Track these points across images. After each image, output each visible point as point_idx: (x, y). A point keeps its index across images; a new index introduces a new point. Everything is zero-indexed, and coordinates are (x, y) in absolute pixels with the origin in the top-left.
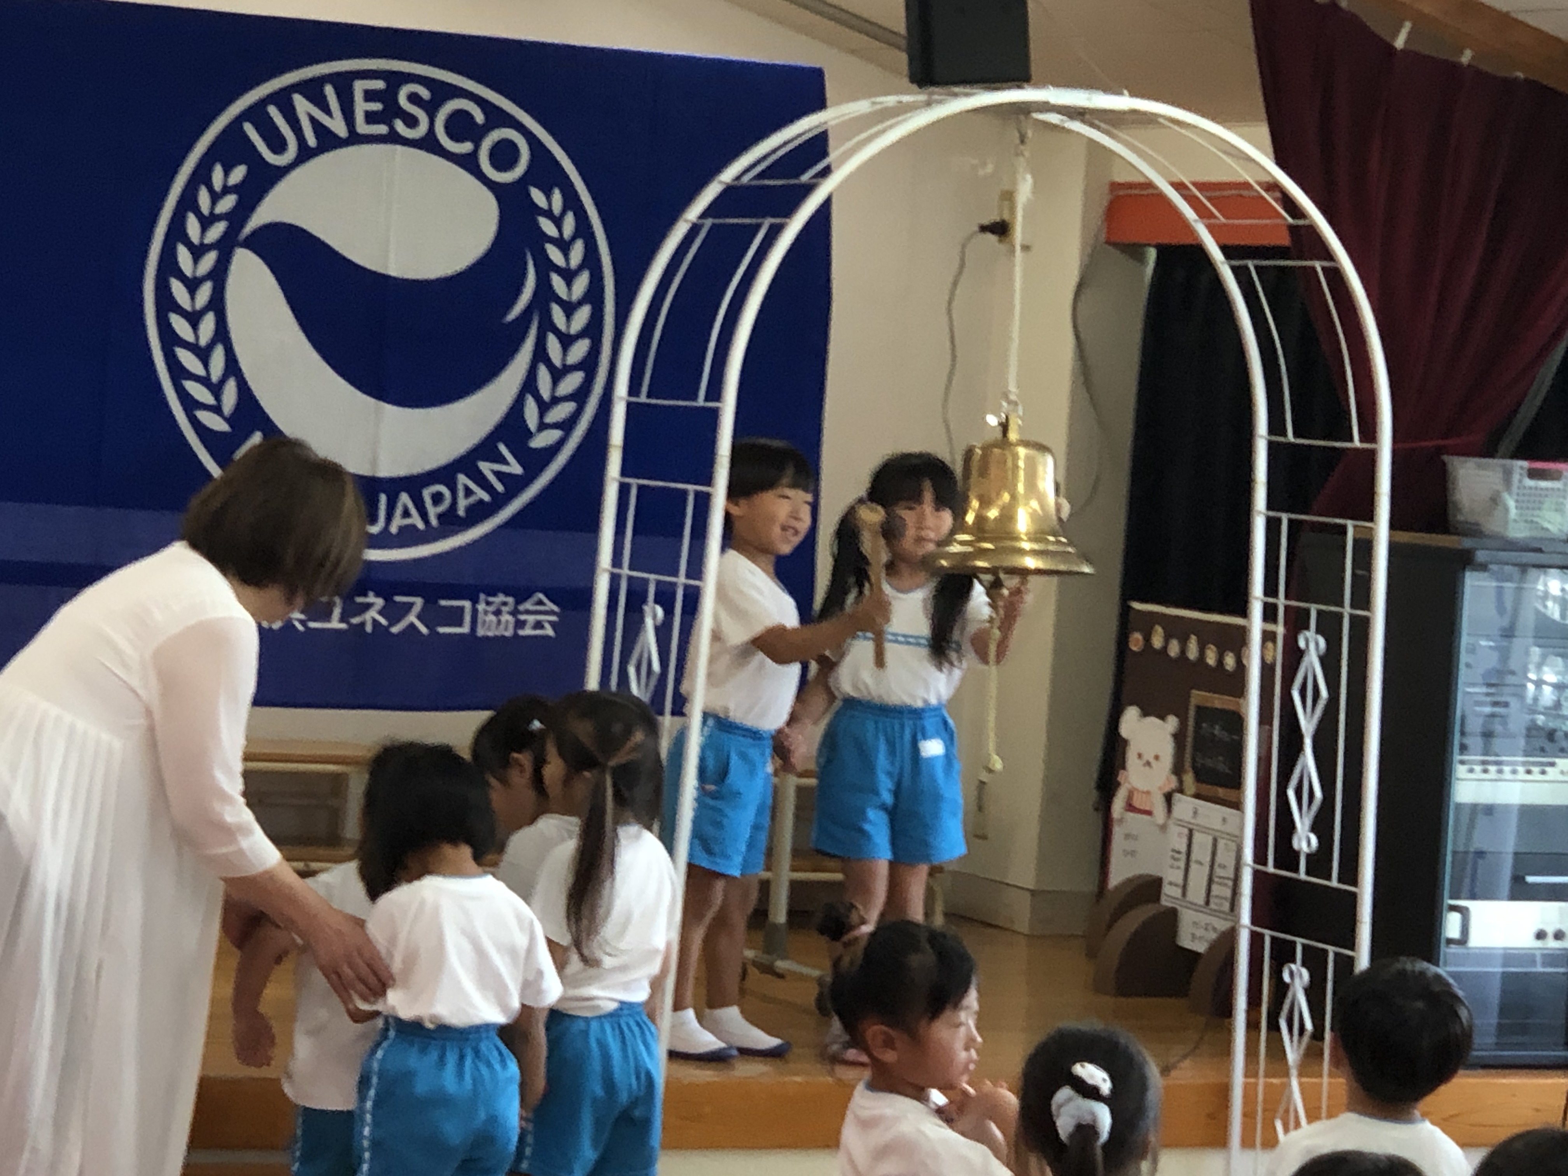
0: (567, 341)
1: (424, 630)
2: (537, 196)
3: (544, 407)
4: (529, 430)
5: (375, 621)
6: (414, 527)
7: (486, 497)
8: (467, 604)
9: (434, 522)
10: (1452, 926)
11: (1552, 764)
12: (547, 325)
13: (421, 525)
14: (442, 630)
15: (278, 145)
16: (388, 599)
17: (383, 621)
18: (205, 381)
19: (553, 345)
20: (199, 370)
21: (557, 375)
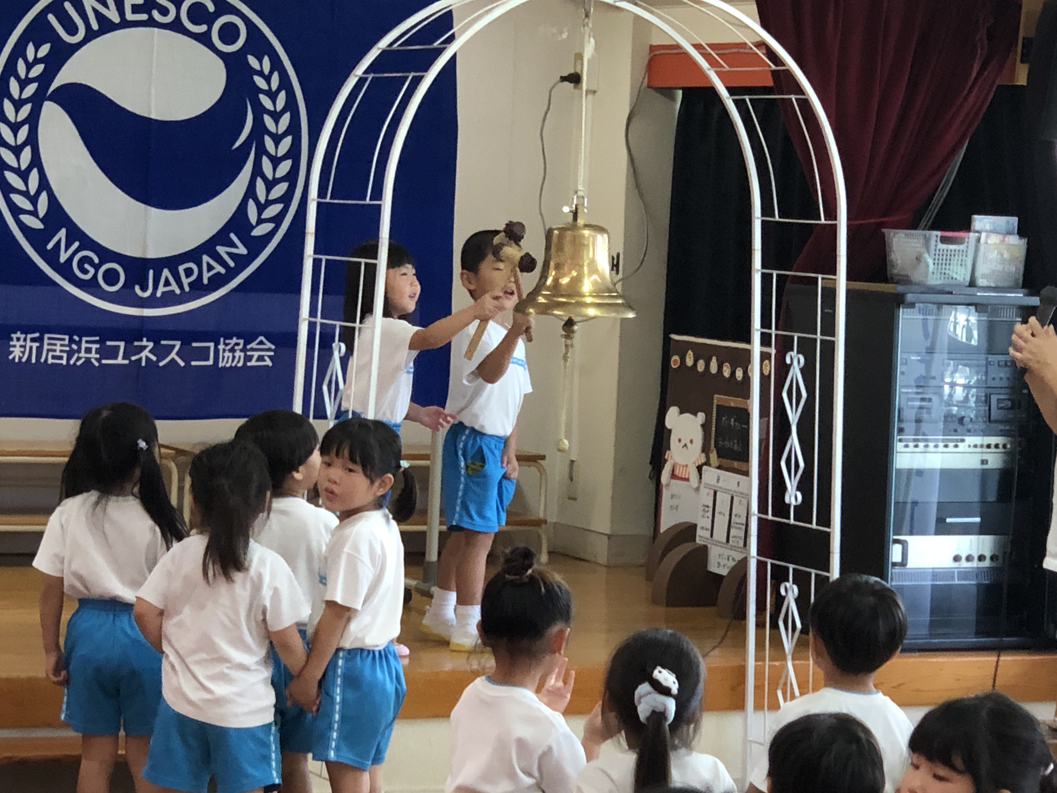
0: (276, 162)
1: (182, 364)
2: (253, 61)
3: (261, 208)
4: (252, 225)
5: (147, 358)
6: (173, 291)
7: (223, 271)
8: (212, 345)
9: (187, 289)
10: (896, 553)
11: (963, 441)
12: (262, 151)
13: (178, 291)
14: (193, 363)
15: (72, 29)
16: (157, 343)
17: (154, 358)
18: (25, 194)
19: (266, 165)
20: (22, 187)
21: (270, 185)
